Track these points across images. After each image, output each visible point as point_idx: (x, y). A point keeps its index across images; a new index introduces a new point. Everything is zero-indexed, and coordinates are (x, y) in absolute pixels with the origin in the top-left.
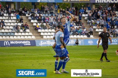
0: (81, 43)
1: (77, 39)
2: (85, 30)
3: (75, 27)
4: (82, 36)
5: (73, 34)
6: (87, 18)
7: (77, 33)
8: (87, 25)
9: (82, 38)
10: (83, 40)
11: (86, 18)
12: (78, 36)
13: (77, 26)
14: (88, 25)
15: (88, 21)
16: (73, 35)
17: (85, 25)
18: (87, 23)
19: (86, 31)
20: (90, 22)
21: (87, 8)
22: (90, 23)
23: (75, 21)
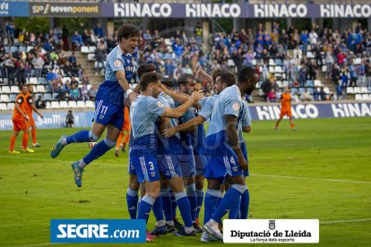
0: (80, 122)
1: (70, 112)
2: (89, 87)
3: (64, 80)
4: (81, 104)
5: (57, 97)
6: (93, 55)
7: (67, 95)
8: (94, 73)
9: (81, 109)
10: (83, 114)
11: (90, 57)
12: (72, 104)
13: (67, 76)
14: (97, 74)
15: (96, 63)
16: (59, 101)
17: (88, 74)
18: (94, 69)
19: (92, 89)
20: (100, 65)
21: (92, 31)
22: (100, 69)
23: (63, 63)
